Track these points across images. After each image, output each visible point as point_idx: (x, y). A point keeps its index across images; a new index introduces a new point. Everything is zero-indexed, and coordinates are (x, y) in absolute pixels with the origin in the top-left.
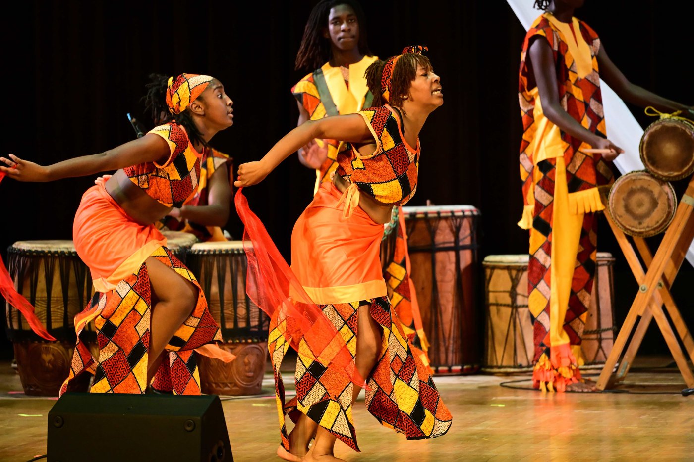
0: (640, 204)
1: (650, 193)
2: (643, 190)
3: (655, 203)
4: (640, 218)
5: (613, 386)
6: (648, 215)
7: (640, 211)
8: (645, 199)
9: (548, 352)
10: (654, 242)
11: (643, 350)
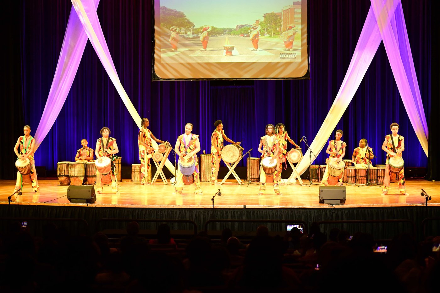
0: (158, 157)
1: (159, 155)
2: (158, 154)
3: (160, 157)
4: (158, 159)
5: (153, 184)
6: (159, 158)
7: (158, 158)
8: (158, 156)
9: (144, 177)
10: (160, 162)
11: (158, 178)
